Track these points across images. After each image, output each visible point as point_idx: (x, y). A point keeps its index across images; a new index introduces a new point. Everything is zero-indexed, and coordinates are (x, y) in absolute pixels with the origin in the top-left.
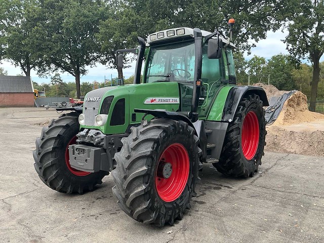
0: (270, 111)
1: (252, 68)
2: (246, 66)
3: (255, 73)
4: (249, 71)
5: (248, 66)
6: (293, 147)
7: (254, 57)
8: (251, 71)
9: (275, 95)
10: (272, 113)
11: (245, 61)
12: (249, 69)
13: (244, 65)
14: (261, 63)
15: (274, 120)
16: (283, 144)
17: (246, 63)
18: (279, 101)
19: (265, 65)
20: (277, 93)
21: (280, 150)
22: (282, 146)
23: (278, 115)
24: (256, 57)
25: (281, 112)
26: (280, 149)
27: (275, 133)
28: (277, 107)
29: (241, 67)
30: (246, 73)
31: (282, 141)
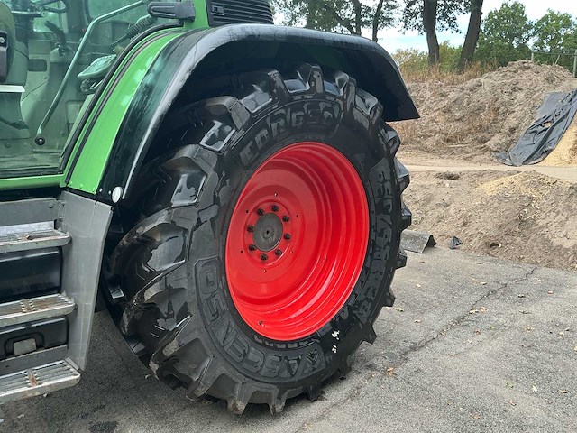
0: (540, 128)
1: (542, 38)
2: (530, 32)
3: (548, 48)
4: (535, 44)
5: (534, 34)
6: (569, 234)
7: (548, 13)
8: (540, 44)
9: (559, 89)
10: (545, 133)
11: (527, 23)
12: (536, 39)
13: (526, 32)
14: (563, 26)
15: (548, 152)
16: (545, 222)
17: (529, 27)
18: (566, 102)
19: (570, 31)
20: (566, 84)
21: (534, 240)
22: (542, 227)
23: (561, 136)
24: (552, 14)
25: (569, 131)
26: (533, 236)
27: (529, 192)
28: (559, 118)
29: (519, 35)
30: (530, 47)
31: (543, 215)
